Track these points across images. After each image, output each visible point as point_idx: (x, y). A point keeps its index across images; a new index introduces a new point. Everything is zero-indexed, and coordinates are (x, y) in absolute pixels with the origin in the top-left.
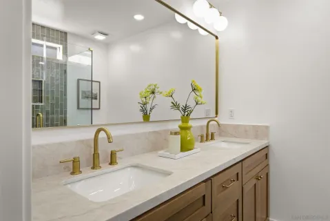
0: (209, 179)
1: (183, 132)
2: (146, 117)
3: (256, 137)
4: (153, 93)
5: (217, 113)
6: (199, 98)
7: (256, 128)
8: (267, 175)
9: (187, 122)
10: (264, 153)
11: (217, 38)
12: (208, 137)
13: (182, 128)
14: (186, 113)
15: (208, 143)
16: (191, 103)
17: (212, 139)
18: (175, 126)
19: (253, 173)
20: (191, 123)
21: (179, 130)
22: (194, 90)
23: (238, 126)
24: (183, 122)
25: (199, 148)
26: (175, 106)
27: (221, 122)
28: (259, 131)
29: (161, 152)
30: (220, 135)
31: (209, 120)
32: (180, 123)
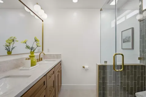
0: (46, 75)
1: (32, 58)
2: (9, 53)
3: (57, 58)
4: (13, 41)
5: (43, 50)
6: (38, 44)
7: (57, 55)
8: (61, 70)
9: (33, 54)
10: (60, 63)
11: (43, 21)
12: (40, 59)
13: (30, 57)
14: (33, 50)
15: (40, 62)
16: (35, 46)
17: (41, 60)
18: (27, 56)
19: (58, 70)
20: (35, 54)
21: (29, 57)
22: (36, 41)
23: (51, 55)
24: (31, 54)
25: (38, 64)
26: (28, 47)
27: (45, 54)
28: (58, 56)
29: (21, 68)
30: (44, 59)
31: (40, 53)
32: (30, 54)
